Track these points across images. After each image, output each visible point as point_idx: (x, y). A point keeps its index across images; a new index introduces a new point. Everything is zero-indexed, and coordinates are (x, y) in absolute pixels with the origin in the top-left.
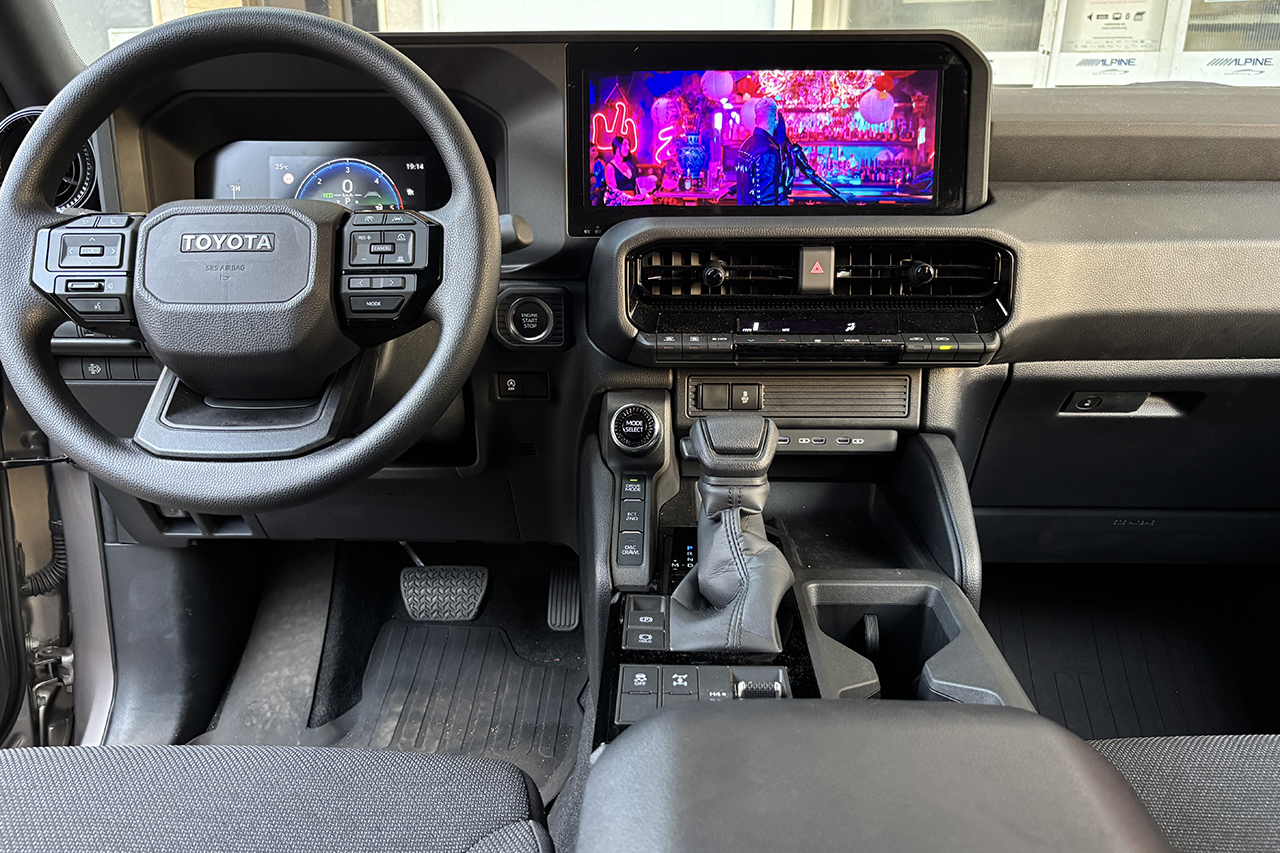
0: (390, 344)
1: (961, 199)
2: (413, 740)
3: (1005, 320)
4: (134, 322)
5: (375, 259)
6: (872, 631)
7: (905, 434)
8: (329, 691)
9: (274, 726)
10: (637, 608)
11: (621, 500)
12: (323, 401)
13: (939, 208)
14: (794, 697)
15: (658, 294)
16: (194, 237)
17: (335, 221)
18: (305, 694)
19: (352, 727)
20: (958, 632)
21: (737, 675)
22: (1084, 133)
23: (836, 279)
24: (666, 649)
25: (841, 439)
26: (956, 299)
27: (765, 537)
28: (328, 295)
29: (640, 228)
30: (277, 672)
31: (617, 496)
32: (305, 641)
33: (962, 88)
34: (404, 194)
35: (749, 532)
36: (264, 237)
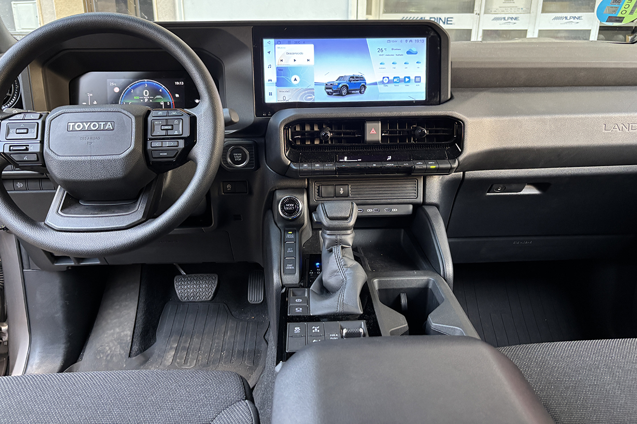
0: (170, 172)
1: (438, 97)
2: (183, 361)
3: (460, 153)
4: (44, 165)
5: (164, 133)
6: (404, 301)
7: (417, 206)
8: (139, 339)
9: (112, 357)
10: (294, 295)
11: (285, 242)
12: (139, 201)
13: (428, 101)
14: (370, 336)
15: (299, 143)
16: (74, 124)
17: (144, 115)
18: (127, 341)
19: (152, 356)
20: (443, 300)
21: (342, 325)
23: (382, 136)
24: (309, 315)
25: (387, 209)
26: (437, 144)
27: (353, 259)
28: (141, 151)
29: (290, 114)
30: (112, 331)
31: (283, 241)
32: (127, 314)
33: (438, 46)
34: (174, 97)
35: (346, 257)
36: (109, 123)
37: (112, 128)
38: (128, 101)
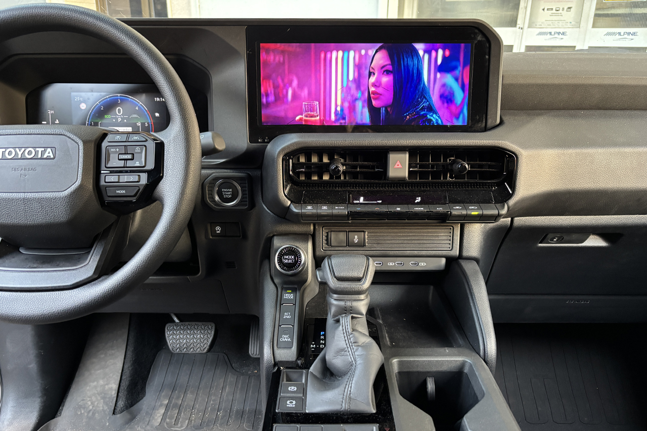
0: (139, 212)
1: (484, 121)
2: (173, 420)
3: (510, 196)
5: (121, 163)
6: (431, 386)
7: (450, 260)
8: (126, 393)
9: (94, 414)
10: (287, 379)
11: (281, 304)
12: (92, 251)
13: (471, 127)
15: (303, 179)
16: (4, 150)
17: (96, 140)
18: (112, 395)
19: (139, 413)
20: (483, 394)
21: (347, 430)
22: (556, 81)
23: (409, 171)
24: (303, 412)
25: (412, 262)
26: (481, 183)
27: (368, 334)
28: (91, 186)
29: (291, 140)
30: (95, 383)
31: (279, 302)
32: (113, 364)
33: (485, 54)
34: (154, 117)
35: (356, 331)
36: (49, 150)
37: (52, 157)
38: (96, 121)
